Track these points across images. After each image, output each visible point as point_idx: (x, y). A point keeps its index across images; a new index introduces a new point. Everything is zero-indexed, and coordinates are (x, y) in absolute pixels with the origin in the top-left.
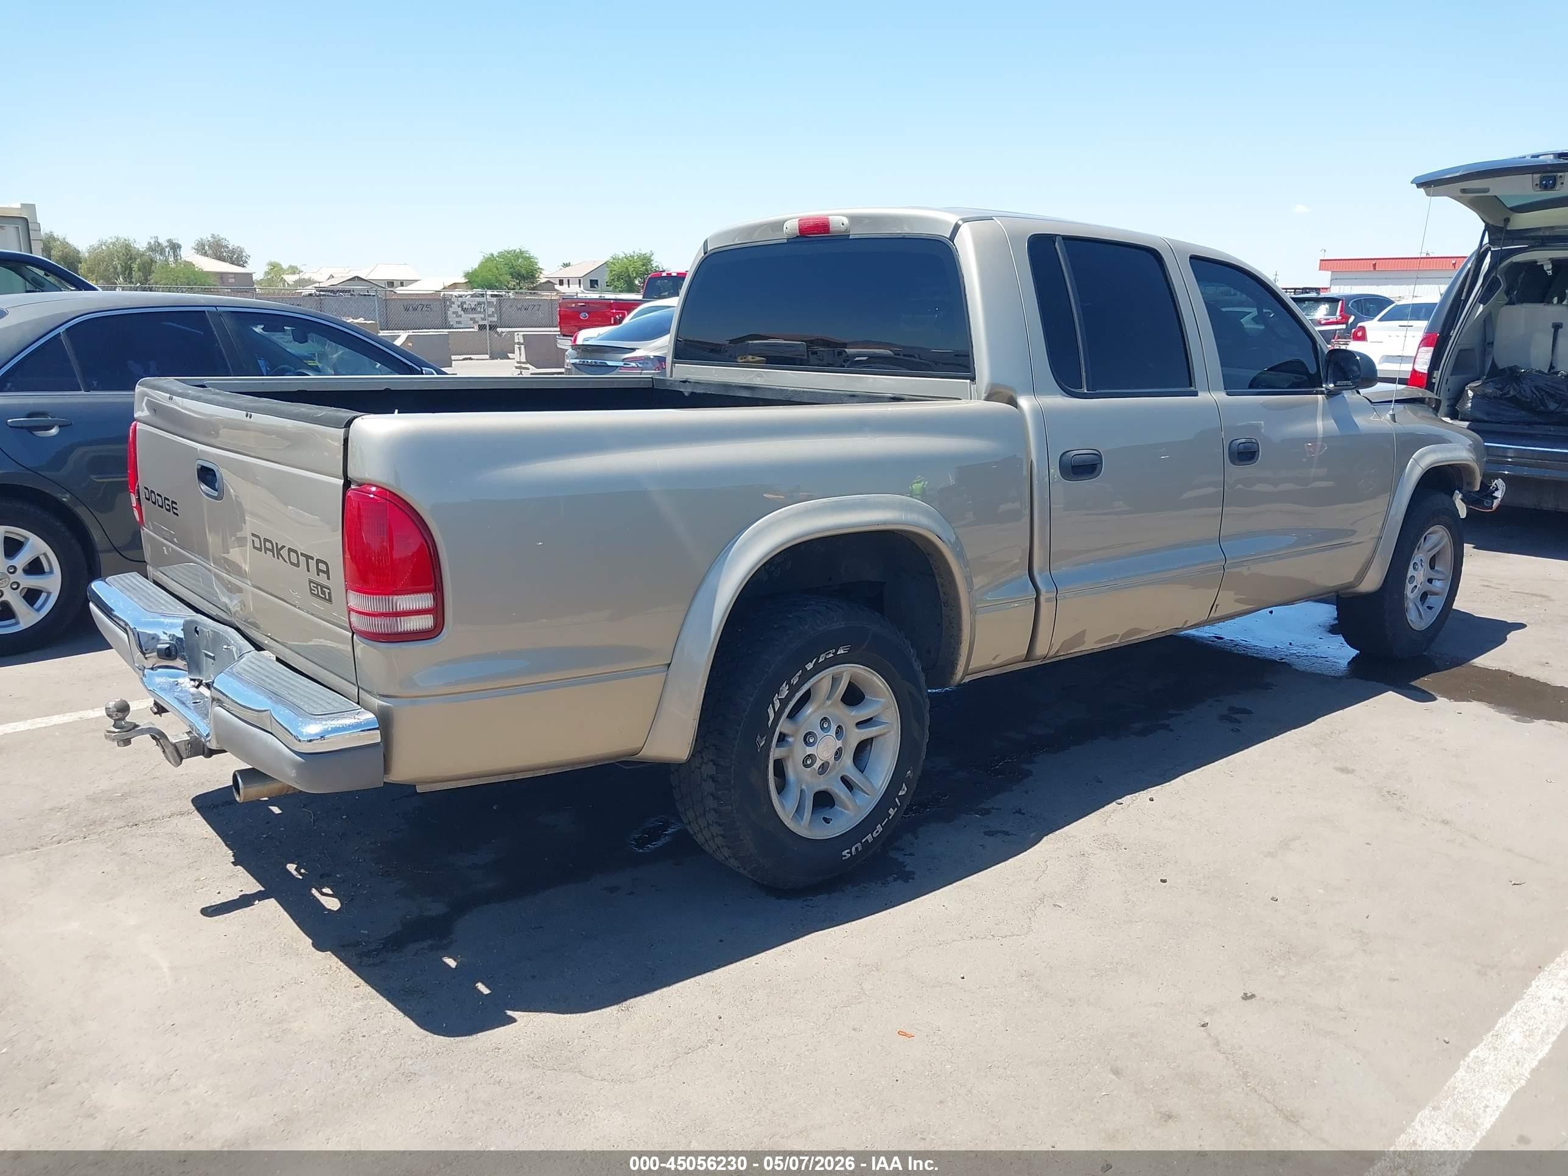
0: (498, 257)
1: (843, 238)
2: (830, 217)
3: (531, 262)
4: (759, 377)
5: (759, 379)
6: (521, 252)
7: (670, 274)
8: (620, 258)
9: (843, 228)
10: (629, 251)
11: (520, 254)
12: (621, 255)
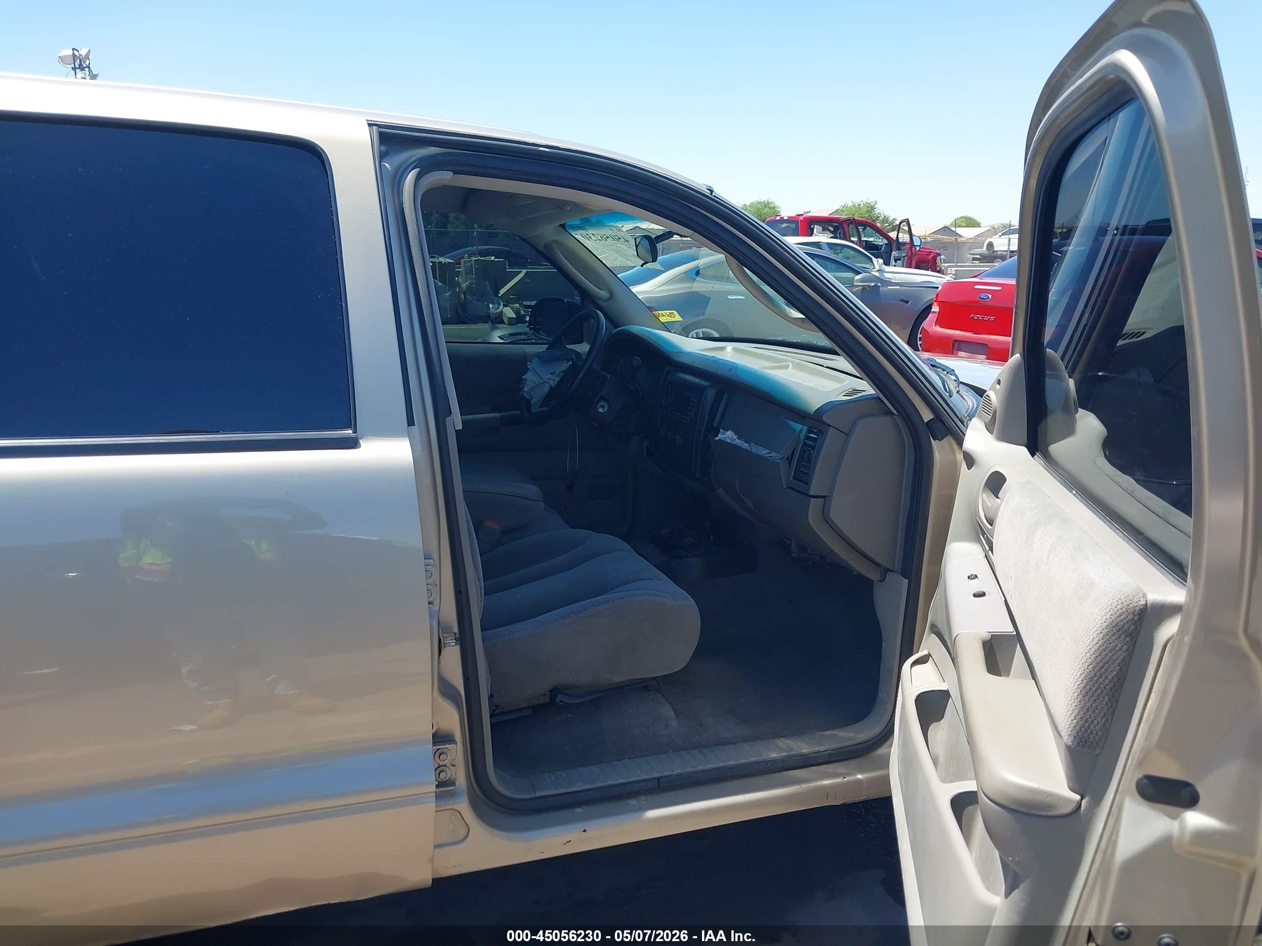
0: (749, 206)
3: (776, 211)
6: (769, 203)
7: (783, 218)
8: (849, 206)
10: (857, 201)
11: (767, 205)
12: (850, 204)
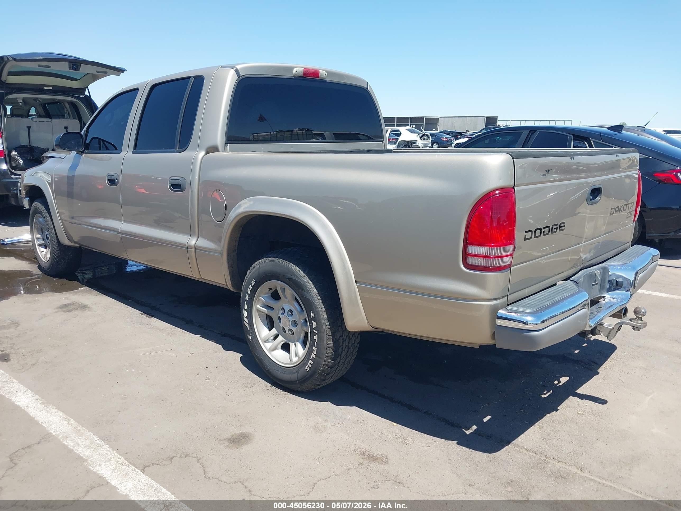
1: (324, 81)
2: (320, 70)
4: (292, 147)
5: (292, 148)
9: (325, 76)
